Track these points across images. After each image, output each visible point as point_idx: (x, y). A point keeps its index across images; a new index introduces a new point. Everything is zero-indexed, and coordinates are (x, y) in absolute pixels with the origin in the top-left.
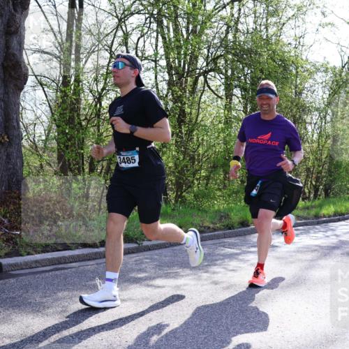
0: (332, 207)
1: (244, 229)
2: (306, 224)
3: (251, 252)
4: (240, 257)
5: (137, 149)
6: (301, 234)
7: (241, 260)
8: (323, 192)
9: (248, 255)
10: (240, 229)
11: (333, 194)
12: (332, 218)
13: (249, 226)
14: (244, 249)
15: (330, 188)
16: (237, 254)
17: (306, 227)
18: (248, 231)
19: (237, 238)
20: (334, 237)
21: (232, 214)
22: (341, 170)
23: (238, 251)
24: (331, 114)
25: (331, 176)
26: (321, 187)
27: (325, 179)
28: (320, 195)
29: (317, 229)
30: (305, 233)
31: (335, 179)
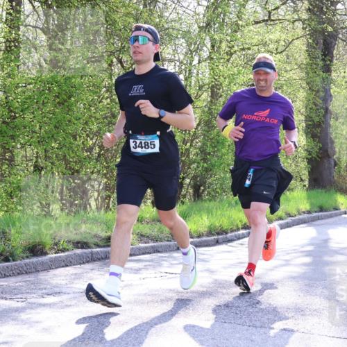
0: (205, 217)
1: (34, 260)
2: (156, 250)
3: (44, 305)
4: (23, 316)
5: (158, 133)
6: (146, 268)
7: (24, 322)
8: (191, 191)
9: (39, 310)
10: (27, 261)
11: (209, 194)
12: (204, 238)
13: (46, 254)
14: (33, 299)
15: (203, 183)
16: (17, 310)
17: (155, 256)
18: (42, 263)
19: (20, 278)
20: (206, 274)
21: (13, 231)
22: (224, 151)
23: (20, 305)
24: (209, 45)
25: (205, 160)
26: (188, 181)
27: (194, 166)
28: (185, 196)
29: (175, 258)
30: (154, 267)
31: (213, 166)
